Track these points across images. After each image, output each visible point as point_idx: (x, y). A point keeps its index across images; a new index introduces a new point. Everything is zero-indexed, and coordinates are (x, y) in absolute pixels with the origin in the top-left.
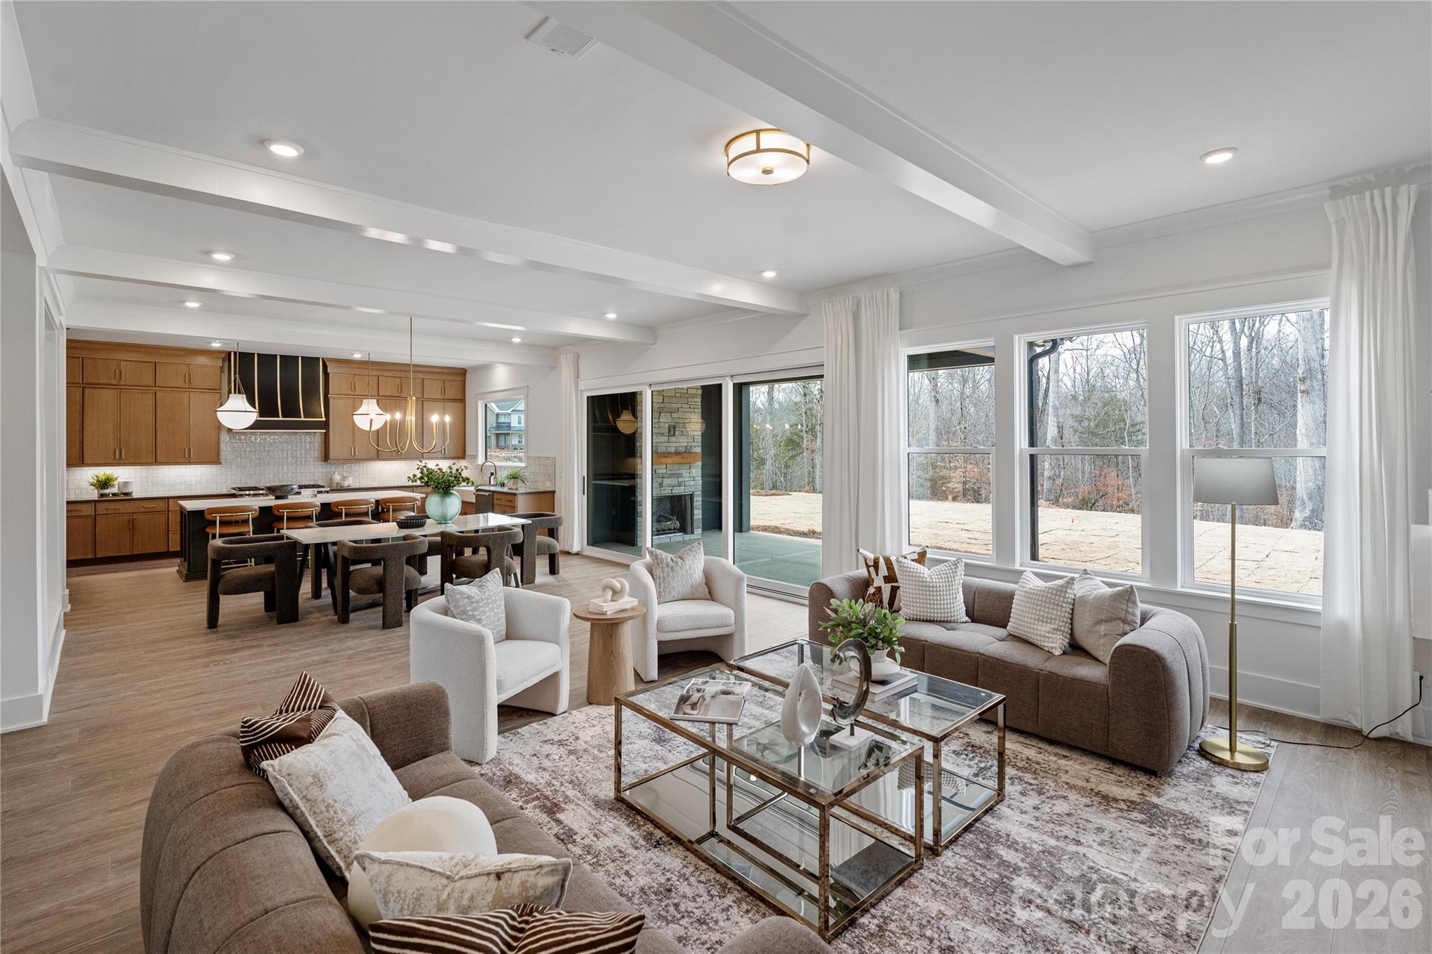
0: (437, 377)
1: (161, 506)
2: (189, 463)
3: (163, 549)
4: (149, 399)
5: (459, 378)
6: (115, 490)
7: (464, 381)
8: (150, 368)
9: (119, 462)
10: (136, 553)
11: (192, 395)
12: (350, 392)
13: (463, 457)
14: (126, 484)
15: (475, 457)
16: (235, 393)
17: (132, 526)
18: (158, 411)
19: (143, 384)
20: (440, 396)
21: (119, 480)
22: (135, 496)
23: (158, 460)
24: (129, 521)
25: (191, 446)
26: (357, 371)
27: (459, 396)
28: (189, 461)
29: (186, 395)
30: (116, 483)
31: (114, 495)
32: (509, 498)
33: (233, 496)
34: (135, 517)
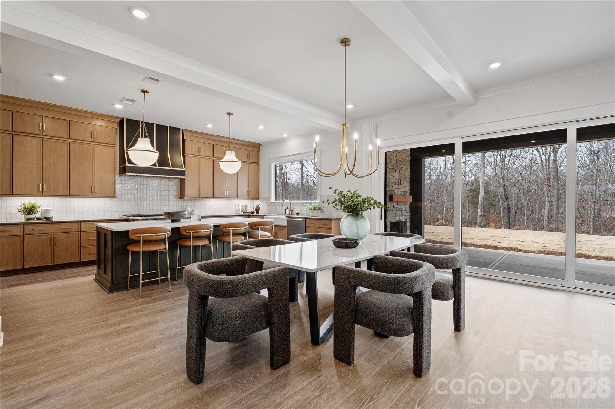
0: (245, 148)
1: (75, 227)
2: (94, 196)
3: (77, 260)
4: (65, 147)
5: (256, 150)
6: (38, 215)
7: (259, 152)
8: (66, 124)
9: (42, 194)
10: (55, 264)
11: (96, 147)
12: (198, 154)
13: (258, 198)
14: (47, 211)
15: (269, 198)
16: (142, 137)
17: (53, 242)
18: (71, 157)
19: (60, 136)
20: (246, 160)
21: (41, 208)
22: (54, 219)
23: (72, 193)
24: (50, 239)
25: (96, 184)
26: (201, 140)
27: (256, 161)
28: (93, 195)
29: (92, 147)
30: (38, 210)
31: (38, 219)
32: (327, 222)
33: (127, 220)
34: (55, 236)
